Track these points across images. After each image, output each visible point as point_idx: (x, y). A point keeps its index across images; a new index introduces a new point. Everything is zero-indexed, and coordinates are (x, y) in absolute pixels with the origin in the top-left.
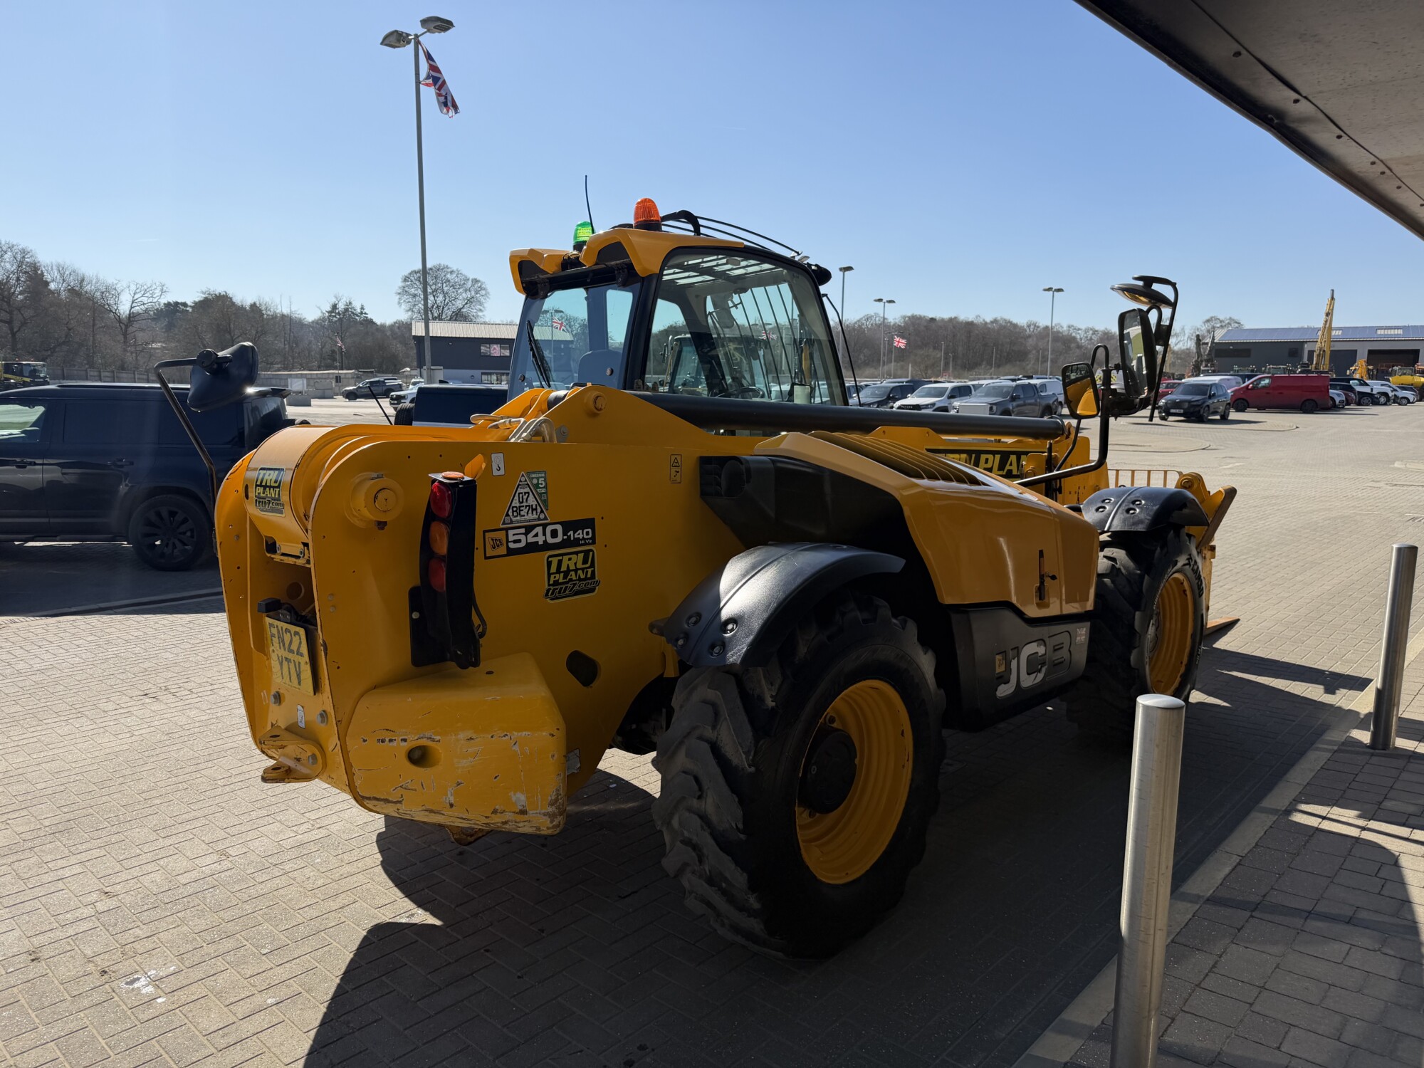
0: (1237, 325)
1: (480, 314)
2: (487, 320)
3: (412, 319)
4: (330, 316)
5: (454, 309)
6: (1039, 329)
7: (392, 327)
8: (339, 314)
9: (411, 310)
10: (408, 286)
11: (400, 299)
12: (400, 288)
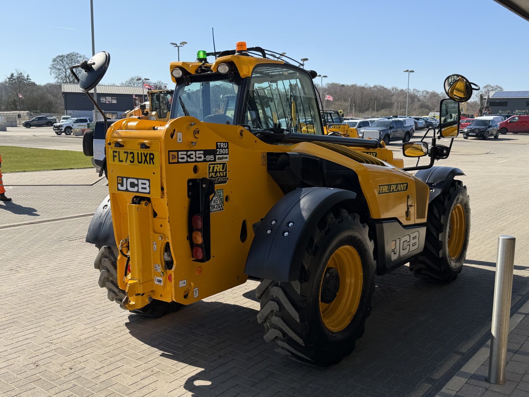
0: (500, 89)
4: (10, 81)
6: (398, 91)
8: (15, 79)
9: (57, 77)
10: (55, 64)
11: (51, 71)
12: (51, 65)
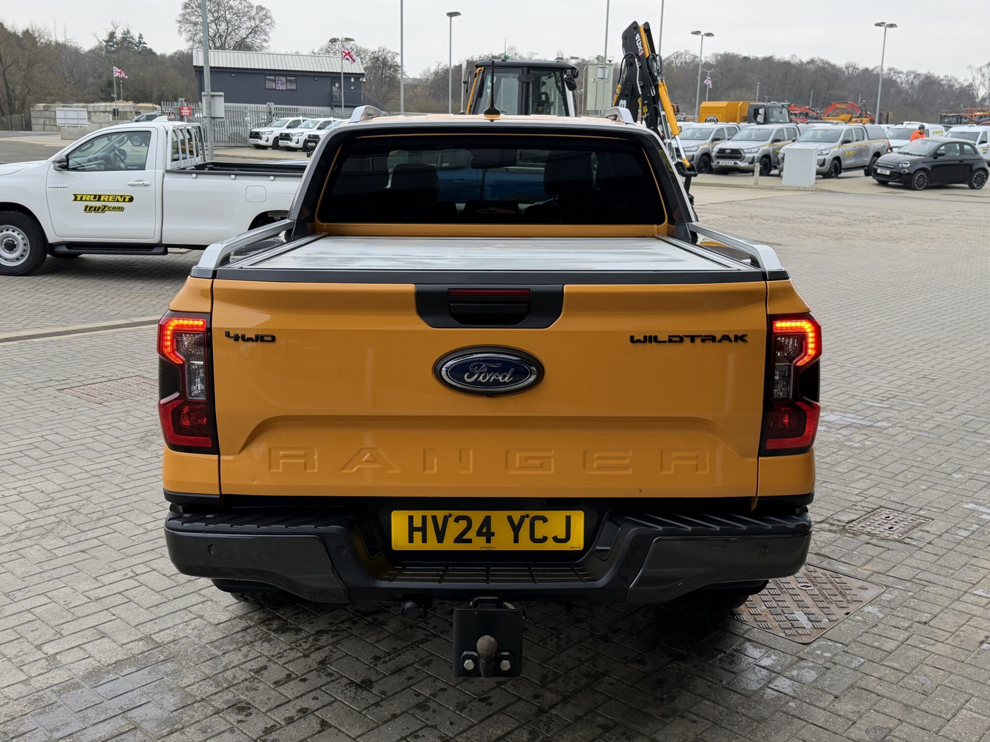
1: (265, 44)
2: (272, 51)
3: (192, 49)
4: (107, 45)
5: (238, 39)
7: (172, 58)
8: (117, 43)
9: (192, 39)
10: (189, 13)
11: (180, 27)
12: (180, 15)
